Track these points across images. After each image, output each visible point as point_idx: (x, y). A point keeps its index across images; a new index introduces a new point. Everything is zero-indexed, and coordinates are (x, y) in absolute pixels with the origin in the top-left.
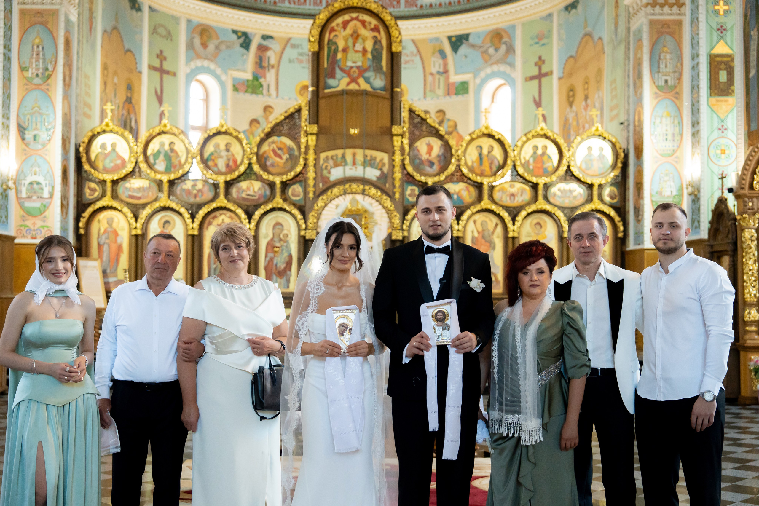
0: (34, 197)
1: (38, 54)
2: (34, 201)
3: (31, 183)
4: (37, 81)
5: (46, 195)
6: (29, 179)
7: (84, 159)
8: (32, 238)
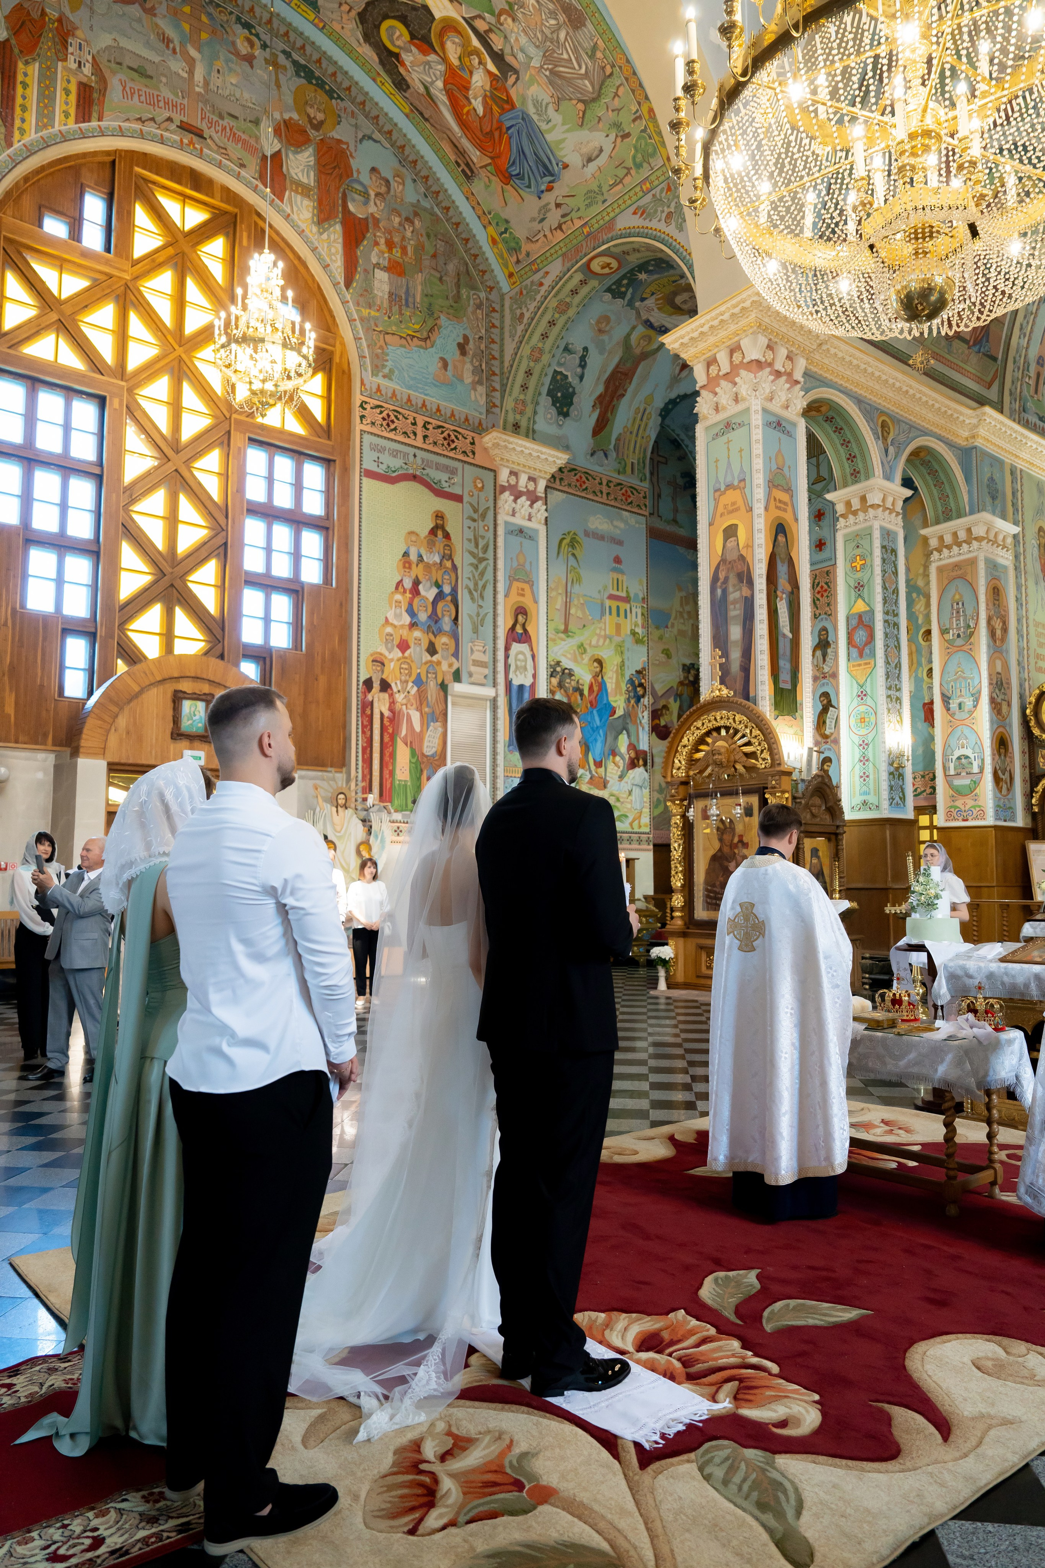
0: (964, 774)
1: (958, 612)
2: (963, 778)
3: (959, 758)
4: (959, 642)
5: (976, 769)
6: (957, 753)
7: (1032, 723)
8: (964, 820)
